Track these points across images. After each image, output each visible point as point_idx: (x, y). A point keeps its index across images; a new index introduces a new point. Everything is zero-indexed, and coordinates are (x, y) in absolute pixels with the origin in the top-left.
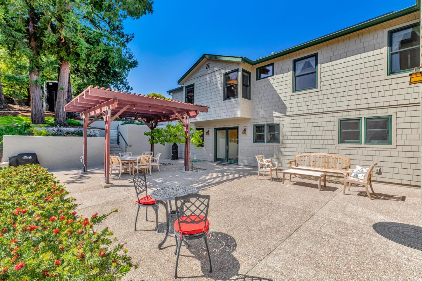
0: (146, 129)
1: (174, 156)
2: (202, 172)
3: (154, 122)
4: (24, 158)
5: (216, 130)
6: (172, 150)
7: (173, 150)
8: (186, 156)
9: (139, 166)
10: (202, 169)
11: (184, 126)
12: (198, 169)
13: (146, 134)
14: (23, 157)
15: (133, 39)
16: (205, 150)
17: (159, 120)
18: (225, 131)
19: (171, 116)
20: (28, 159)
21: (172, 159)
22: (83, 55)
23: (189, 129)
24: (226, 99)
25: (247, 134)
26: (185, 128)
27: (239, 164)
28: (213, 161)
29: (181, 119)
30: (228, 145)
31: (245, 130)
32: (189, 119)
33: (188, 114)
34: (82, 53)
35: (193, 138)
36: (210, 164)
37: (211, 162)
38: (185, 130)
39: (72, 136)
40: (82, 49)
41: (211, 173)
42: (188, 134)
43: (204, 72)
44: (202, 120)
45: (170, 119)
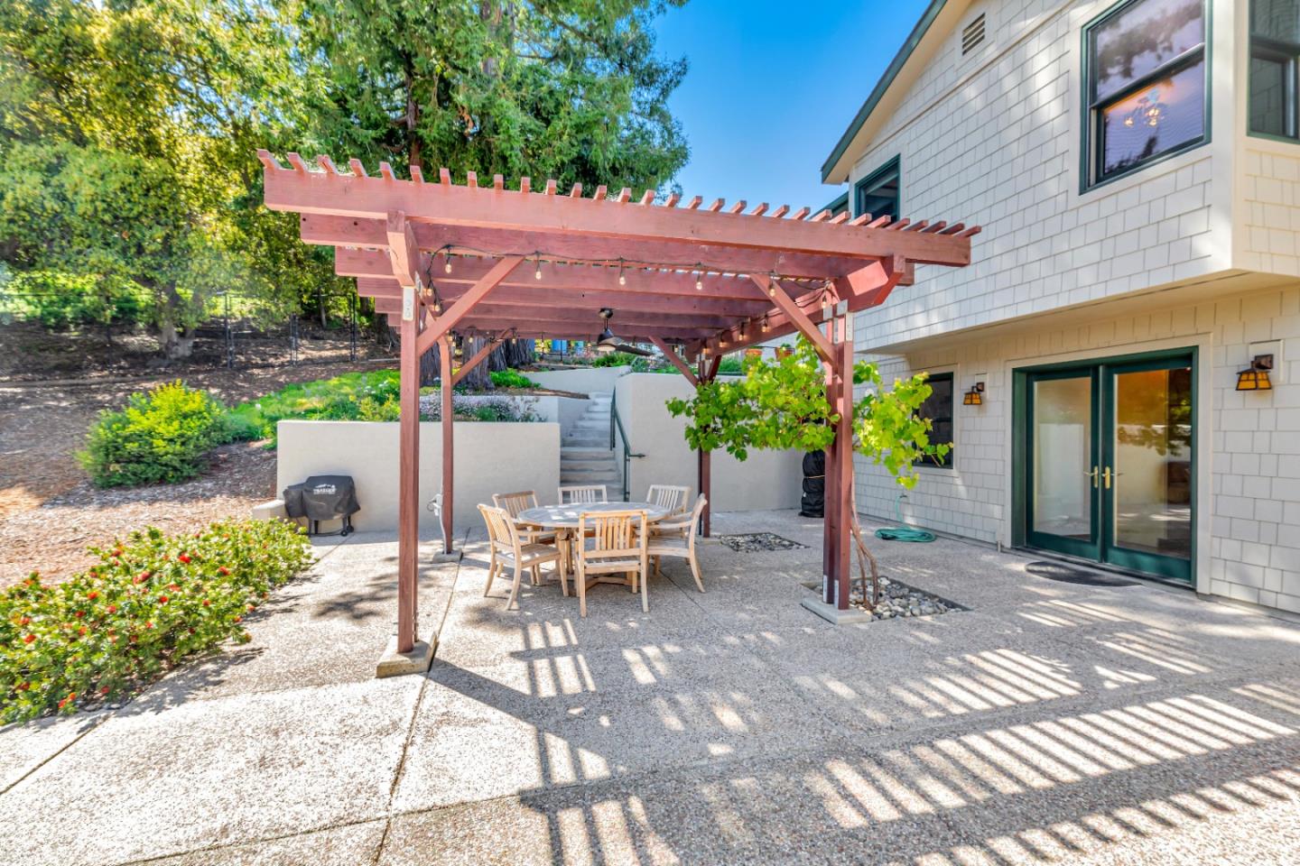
0: (681, 387)
1: (812, 502)
2: (932, 630)
3: (708, 357)
4: (317, 491)
5: (1028, 377)
6: (802, 477)
7: (806, 474)
8: (835, 524)
9: (589, 561)
10: (933, 597)
11: (823, 357)
12: (912, 590)
13: (676, 408)
14: (314, 487)
15: (686, 80)
16: (959, 481)
17: (722, 345)
18: (1088, 381)
19: (766, 316)
20: (328, 495)
21: (803, 514)
22: (516, 155)
23: (849, 372)
24: (1098, 180)
25: (1278, 390)
26: (827, 367)
27: (1203, 585)
28: (1008, 544)
29: (808, 326)
30: (1108, 461)
31: (1262, 365)
32: (849, 316)
33: (844, 290)
34: (512, 148)
35: (869, 427)
36: (988, 566)
37: (996, 547)
38: (828, 379)
39: (465, 420)
40: (510, 136)
41: (993, 648)
42: (840, 403)
43: (950, 77)
44: (939, 329)
45: (764, 329)
